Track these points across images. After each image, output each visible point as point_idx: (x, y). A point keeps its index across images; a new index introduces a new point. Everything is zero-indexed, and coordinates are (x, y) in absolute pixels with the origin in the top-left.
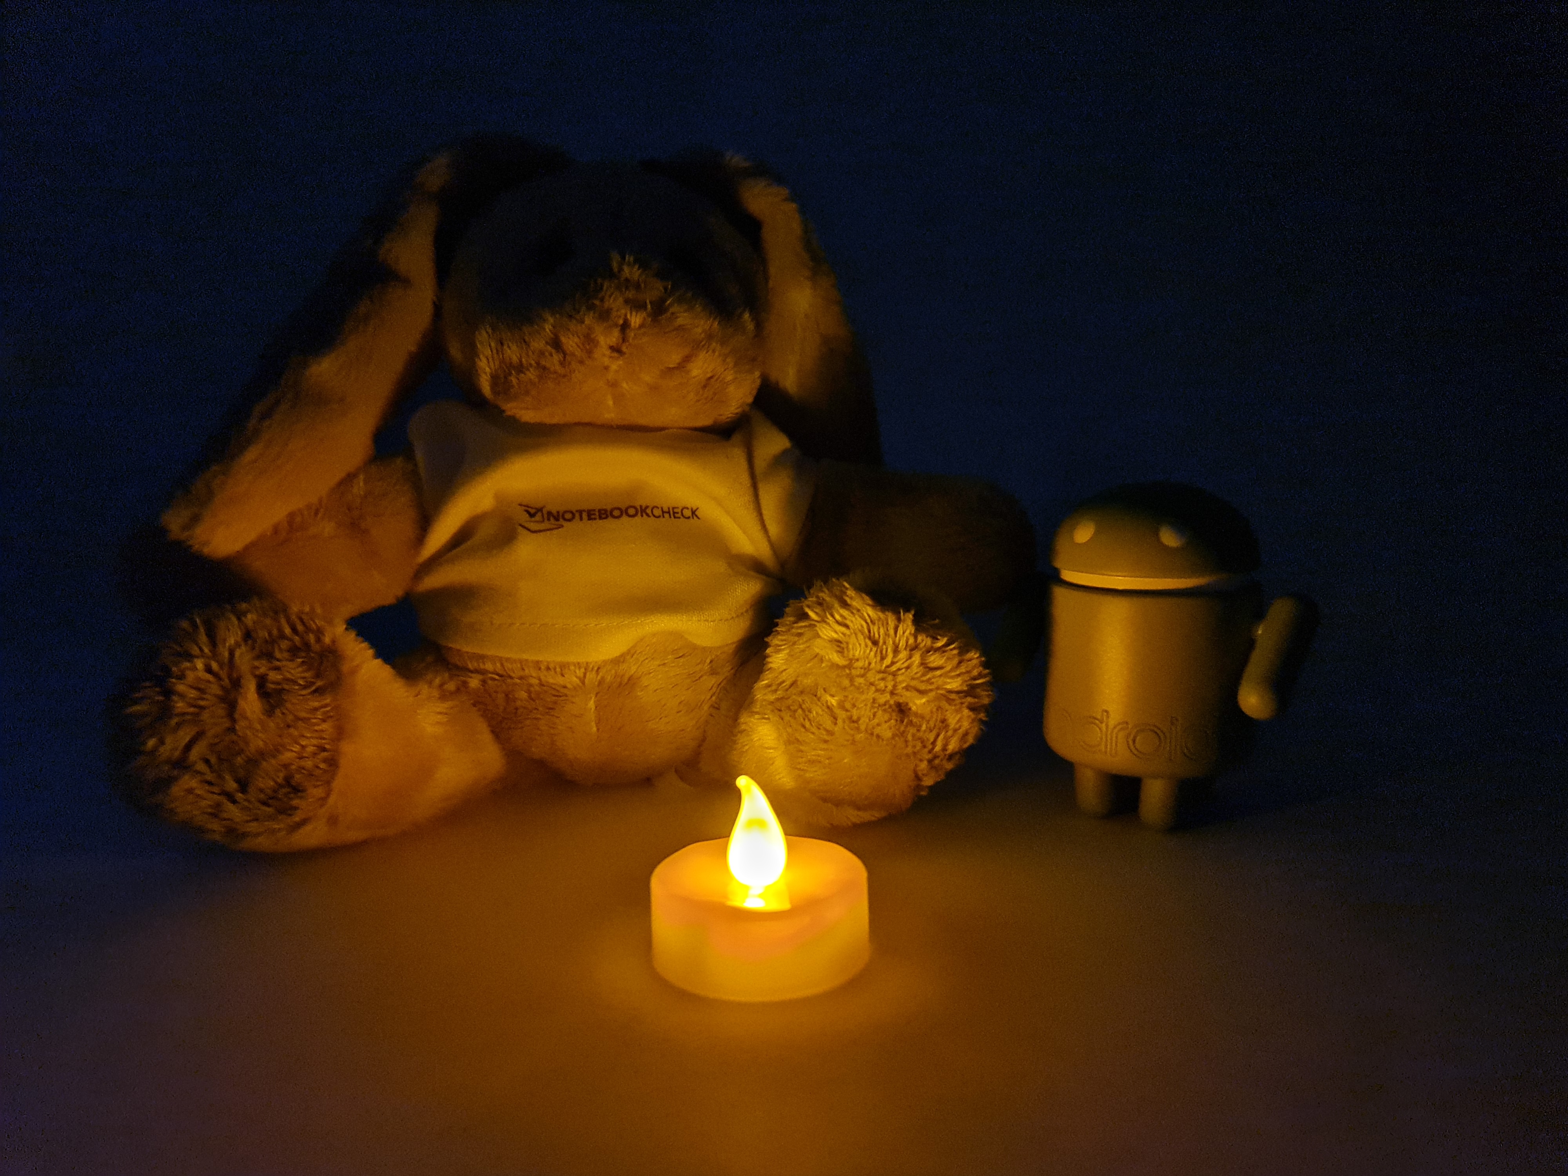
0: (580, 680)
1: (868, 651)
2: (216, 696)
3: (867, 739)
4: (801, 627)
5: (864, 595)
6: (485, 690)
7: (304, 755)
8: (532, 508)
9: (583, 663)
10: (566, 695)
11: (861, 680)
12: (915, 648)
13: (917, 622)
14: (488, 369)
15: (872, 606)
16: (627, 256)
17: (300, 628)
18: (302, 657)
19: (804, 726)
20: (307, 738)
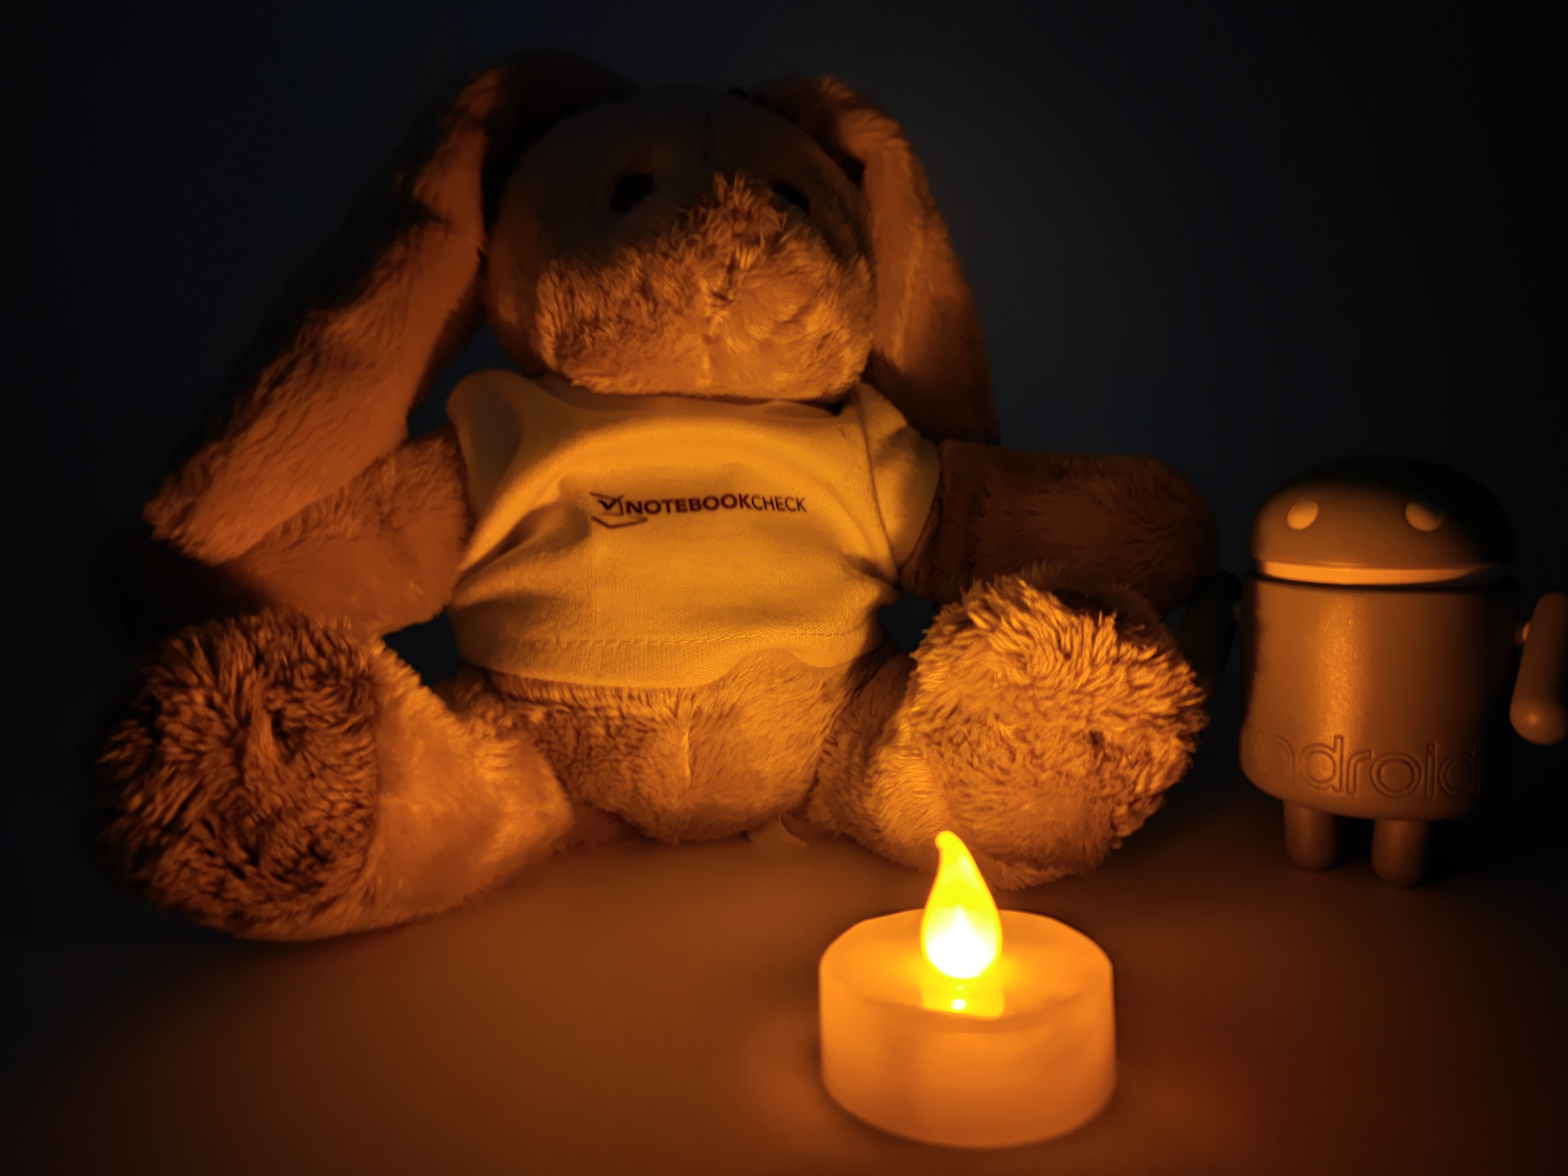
0: (670, 709)
1: (1058, 667)
2: (220, 738)
3: (1054, 778)
4: (966, 638)
5: (1051, 596)
6: (550, 727)
7: (335, 813)
8: (607, 497)
9: (674, 689)
10: (654, 730)
11: (1049, 704)
12: (1117, 661)
13: (1119, 628)
14: (552, 329)
15: (1063, 610)
16: (736, 181)
17: (327, 647)
18: (330, 686)
19: (971, 765)
20: (339, 791)
